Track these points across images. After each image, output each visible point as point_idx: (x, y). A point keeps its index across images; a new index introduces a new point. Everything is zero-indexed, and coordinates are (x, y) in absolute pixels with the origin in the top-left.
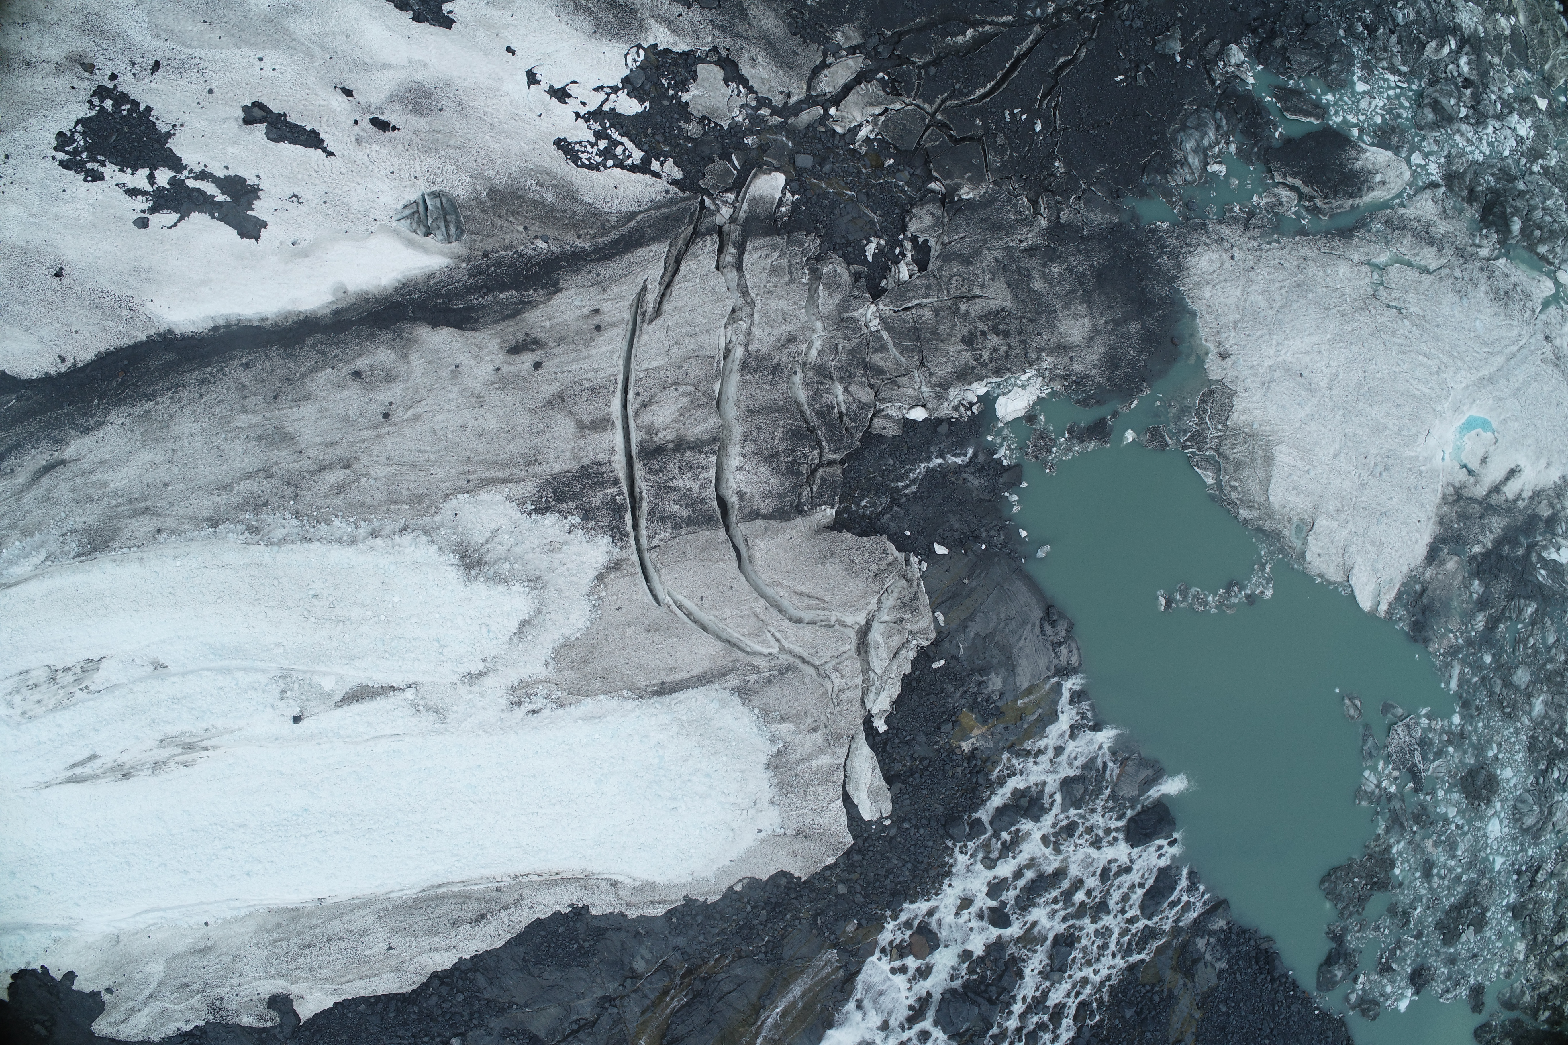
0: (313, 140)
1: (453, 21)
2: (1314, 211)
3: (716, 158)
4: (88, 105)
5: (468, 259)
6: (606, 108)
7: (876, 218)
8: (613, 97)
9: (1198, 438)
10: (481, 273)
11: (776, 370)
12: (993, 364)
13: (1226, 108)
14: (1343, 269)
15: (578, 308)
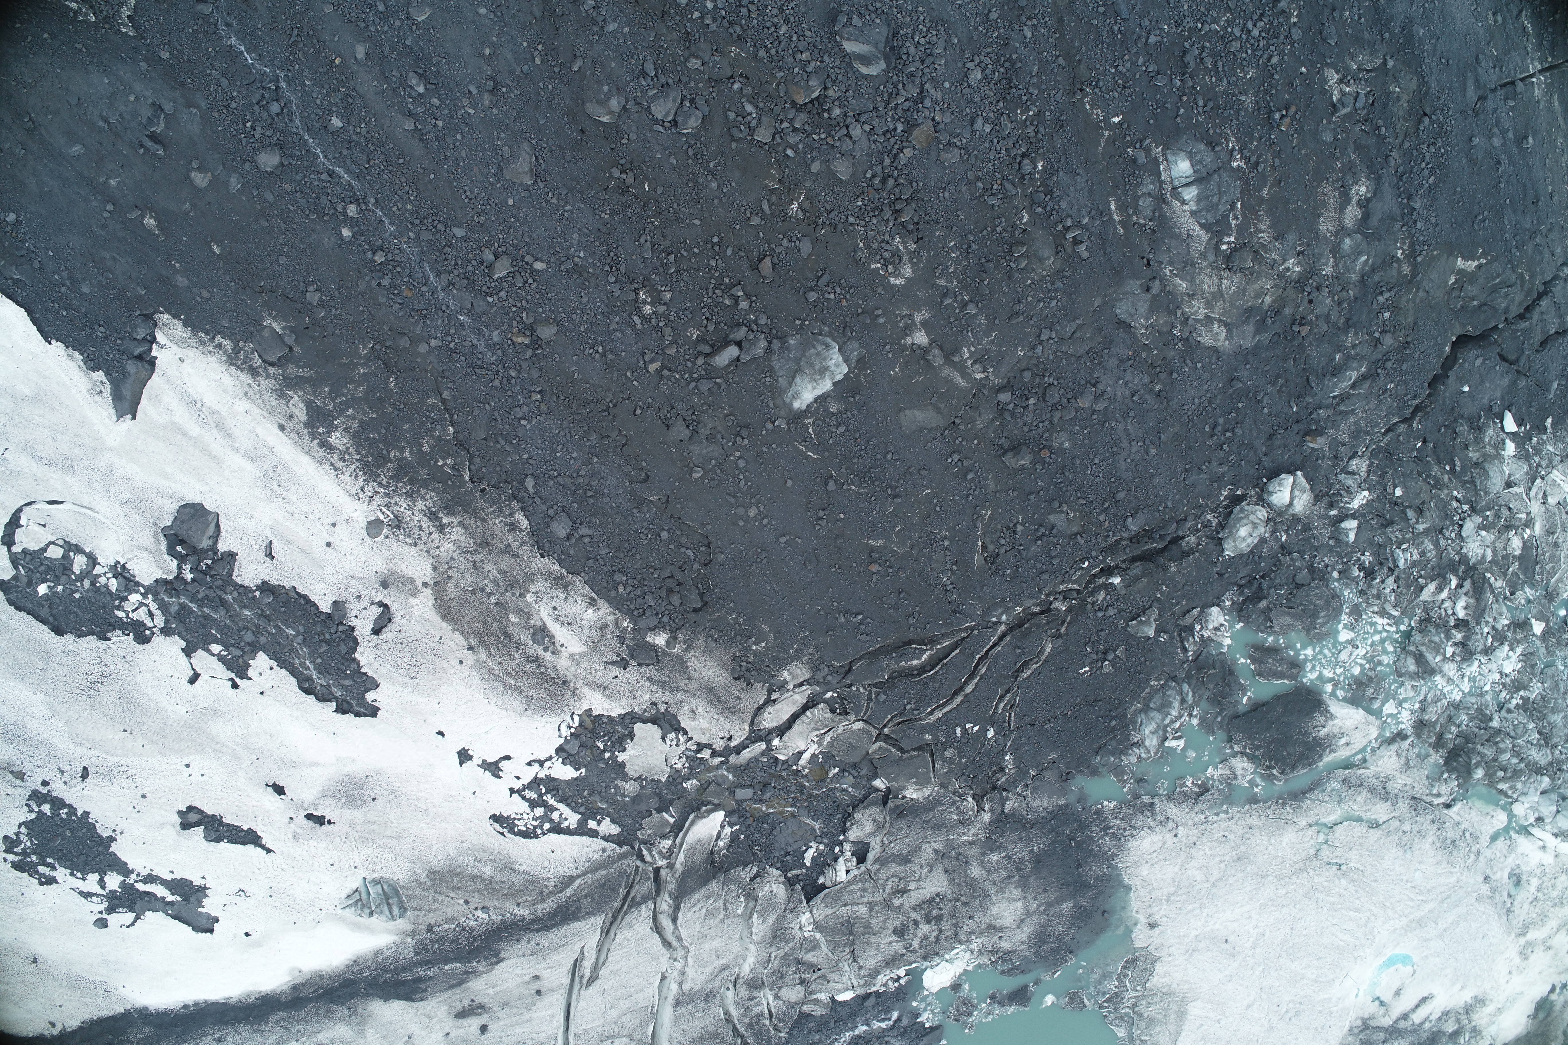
0: (250, 838)
1: (379, 709)
2: (1270, 778)
3: (654, 812)
4: (26, 808)
5: (413, 933)
6: (541, 775)
7: (817, 826)
8: (547, 764)
9: (1116, 999)
10: (427, 950)
11: (709, 997)
12: (923, 950)
13: (1194, 682)
14: (1289, 836)
15: (519, 976)
